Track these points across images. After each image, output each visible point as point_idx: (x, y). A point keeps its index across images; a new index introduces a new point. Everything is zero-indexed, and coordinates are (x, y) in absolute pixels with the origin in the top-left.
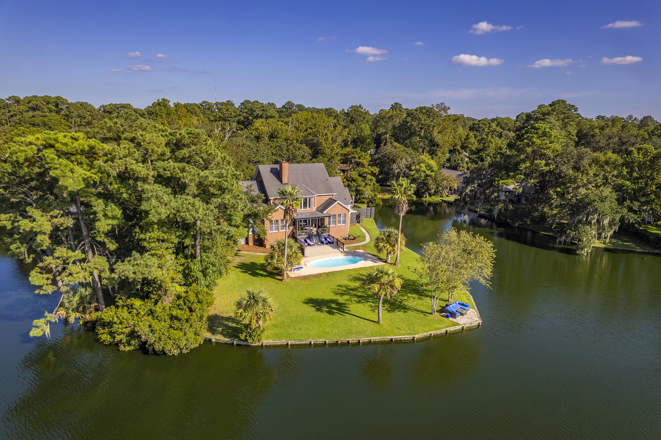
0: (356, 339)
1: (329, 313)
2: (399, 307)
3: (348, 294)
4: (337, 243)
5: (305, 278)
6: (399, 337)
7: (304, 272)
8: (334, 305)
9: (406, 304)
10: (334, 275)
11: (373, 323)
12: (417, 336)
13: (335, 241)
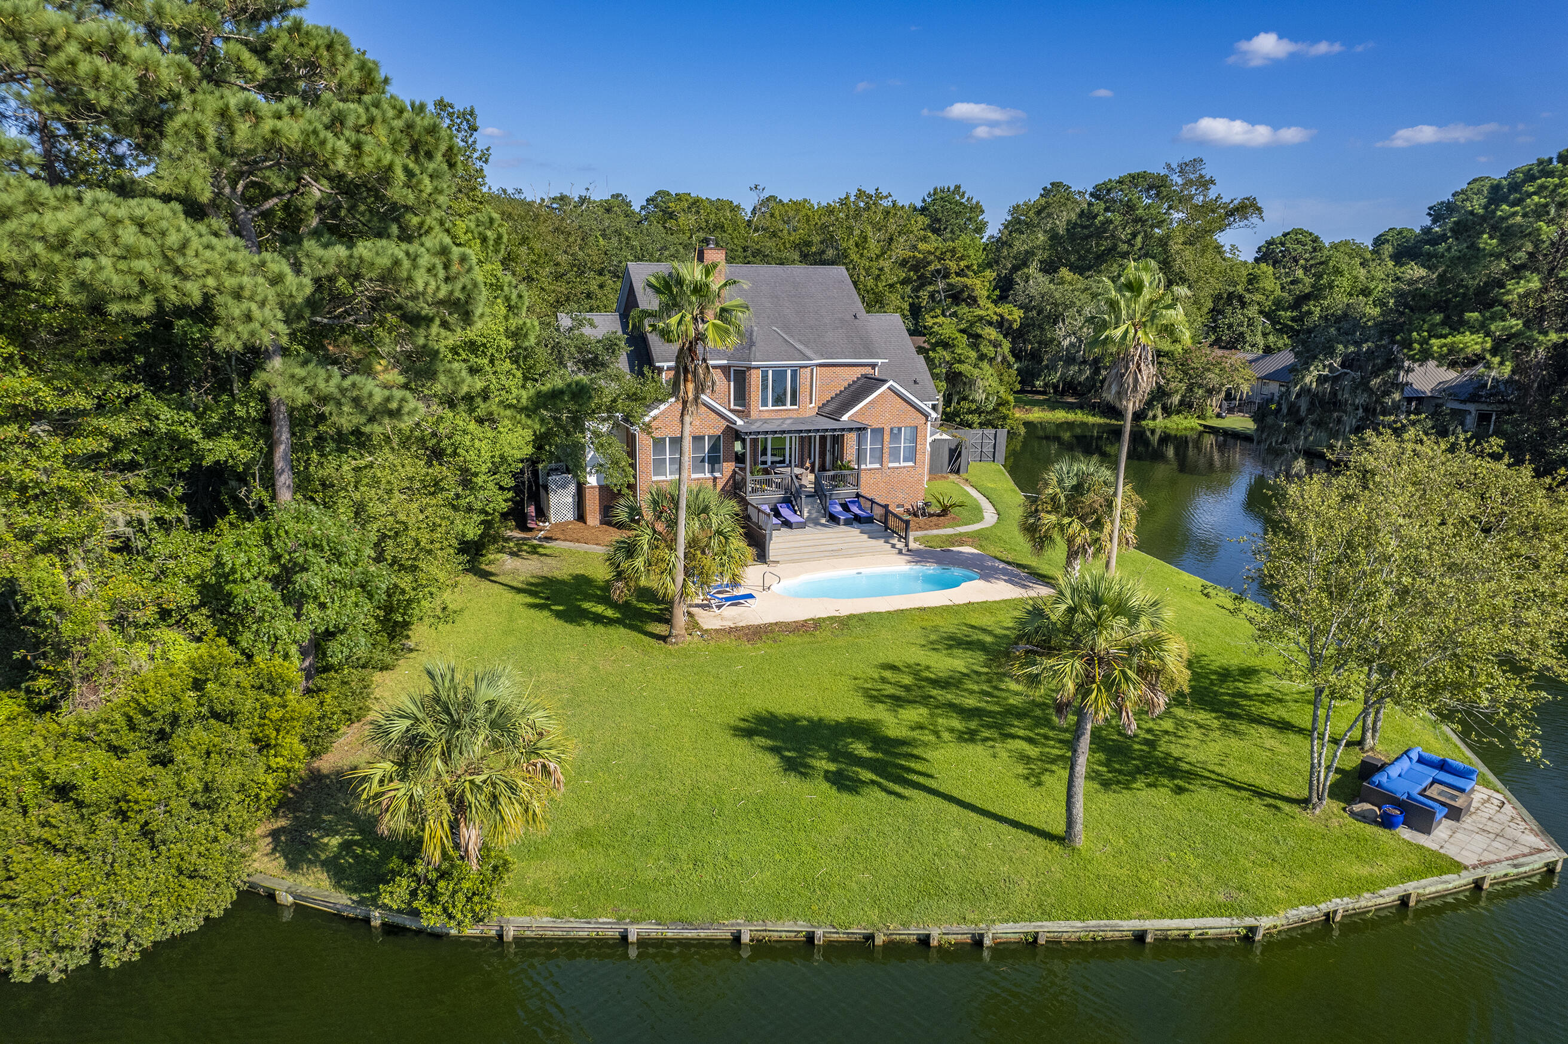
0: (964, 928)
1: (842, 782)
2: (1147, 767)
3: (924, 700)
4: (885, 523)
5: (757, 633)
6: (1174, 925)
7: (756, 613)
8: (861, 749)
9: (1176, 751)
10: (868, 626)
11: (1040, 841)
12: (1265, 922)
13: (878, 512)
